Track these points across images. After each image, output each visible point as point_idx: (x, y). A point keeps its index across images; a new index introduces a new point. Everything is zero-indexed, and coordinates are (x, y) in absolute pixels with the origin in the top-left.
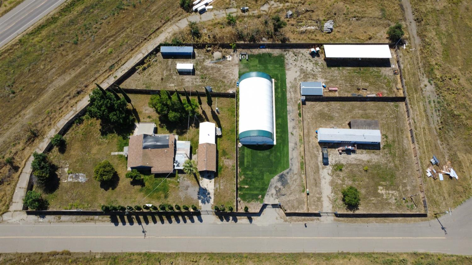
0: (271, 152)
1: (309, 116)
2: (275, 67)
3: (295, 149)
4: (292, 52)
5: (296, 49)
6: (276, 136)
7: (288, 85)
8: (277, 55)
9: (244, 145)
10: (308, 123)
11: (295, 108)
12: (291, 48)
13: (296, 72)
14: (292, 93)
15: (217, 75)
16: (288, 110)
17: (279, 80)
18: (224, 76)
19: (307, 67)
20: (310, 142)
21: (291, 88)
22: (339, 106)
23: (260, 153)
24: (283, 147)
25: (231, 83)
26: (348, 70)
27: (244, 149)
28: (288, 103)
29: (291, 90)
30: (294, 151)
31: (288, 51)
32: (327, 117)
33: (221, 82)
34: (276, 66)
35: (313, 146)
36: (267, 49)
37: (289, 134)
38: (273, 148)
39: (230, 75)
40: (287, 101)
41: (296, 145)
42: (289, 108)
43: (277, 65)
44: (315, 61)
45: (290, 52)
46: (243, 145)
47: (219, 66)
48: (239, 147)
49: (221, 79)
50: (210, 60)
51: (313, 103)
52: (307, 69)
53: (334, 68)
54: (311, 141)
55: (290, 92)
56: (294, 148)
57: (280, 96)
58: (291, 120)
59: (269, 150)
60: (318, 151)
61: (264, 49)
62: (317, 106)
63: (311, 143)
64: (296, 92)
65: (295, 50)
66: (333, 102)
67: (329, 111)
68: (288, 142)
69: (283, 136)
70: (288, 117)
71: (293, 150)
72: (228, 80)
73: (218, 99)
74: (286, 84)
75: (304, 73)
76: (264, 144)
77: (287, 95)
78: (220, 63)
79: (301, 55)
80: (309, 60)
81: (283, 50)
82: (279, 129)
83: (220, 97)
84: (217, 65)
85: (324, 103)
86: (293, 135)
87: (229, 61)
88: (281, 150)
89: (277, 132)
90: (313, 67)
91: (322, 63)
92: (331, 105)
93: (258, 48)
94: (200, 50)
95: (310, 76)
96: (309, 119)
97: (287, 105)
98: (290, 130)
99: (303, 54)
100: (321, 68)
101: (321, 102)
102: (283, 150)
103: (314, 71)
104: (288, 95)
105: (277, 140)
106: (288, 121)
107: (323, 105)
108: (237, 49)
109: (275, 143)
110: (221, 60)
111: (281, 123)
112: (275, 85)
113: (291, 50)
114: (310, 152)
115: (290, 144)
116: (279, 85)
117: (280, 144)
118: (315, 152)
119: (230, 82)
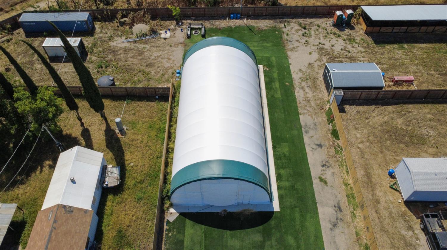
0: (267, 235)
1: (358, 136)
2: (263, 46)
3: (340, 224)
4: (295, 23)
5: (303, 19)
6: (279, 188)
7: (296, 76)
8: (266, 28)
9: (184, 215)
10: (362, 153)
11: (320, 120)
12: (293, 18)
13: (310, 54)
14: (307, 90)
15: (135, 61)
16: (302, 123)
17: (273, 66)
18: (151, 63)
19: (333, 46)
20: (378, 202)
21: (302, 81)
22: (429, 113)
23: (232, 237)
24: (303, 216)
25: (163, 75)
26: (423, 48)
27: (184, 226)
28: (300, 110)
29: (304, 84)
30: (337, 231)
31: (288, 22)
32: (406, 138)
33: (140, 74)
34: (265, 44)
35: (391, 213)
36: (245, 20)
37: (316, 182)
38: (273, 222)
39: (165, 61)
40: (299, 105)
41: (341, 211)
42: (304, 119)
43: (267, 43)
44: (348, 35)
45: (292, 24)
46: (182, 214)
47: (141, 46)
48: (168, 222)
49: (143, 68)
50: (124, 38)
51: (361, 108)
52: (333, 48)
53: (391, 46)
54: (382, 200)
55: (303, 88)
56: (334, 220)
57: (278, 95)
58: (315, 147)
59: (261, 227)
60: (410, 228)
61: (238, 21)
62: (374, 115)
63: (383, 203)
64: (316, 87)
65: (301, 21)
66: (411, 106)
67: (409, 126)
68: (315, 203)
69: (298, 186)
70: (306, 139)
71: (335, 225)
72: (158, 70)
73: (128, 104)
74: (290, 74)
75: (328, 54)
76: (245, 210)
77: (296, 94)
78: (146, 42)
79: (317, 27)
80: (334, 34)
81: (278, 20)
82: (284, 168)
83: (132, 100)
84: (137, 45)
85: (390, 108)
86: (326, 183)
87: (165, 39)
88: (298, 227)
89: (279, 177)
90: (345, 45)
91: (362, 39)
92: (409, 112)
93: (225, 19)
94: (107, 23)
95: (343, 60)
96: (362, 142)
97: (298, 114)
98: (315, 171)
99: (319, 26)
100: (363, 47)
101: (383, 105)
102: (302, 226)
103: (349, 52)
104: (299, 94)
105: (281, 197)
106: (308, 149)
107: (389, 113)
108: (183, 21)
109: (276, 207)
110: (147, 37)
111: (287, 154)
112: (265, 76)
113: (294, 20)
114: (386, 232)
115: (321, 210)
116: (275, 75)
117: (292, 208)
118: (404, 232)
119: (161, 72)
